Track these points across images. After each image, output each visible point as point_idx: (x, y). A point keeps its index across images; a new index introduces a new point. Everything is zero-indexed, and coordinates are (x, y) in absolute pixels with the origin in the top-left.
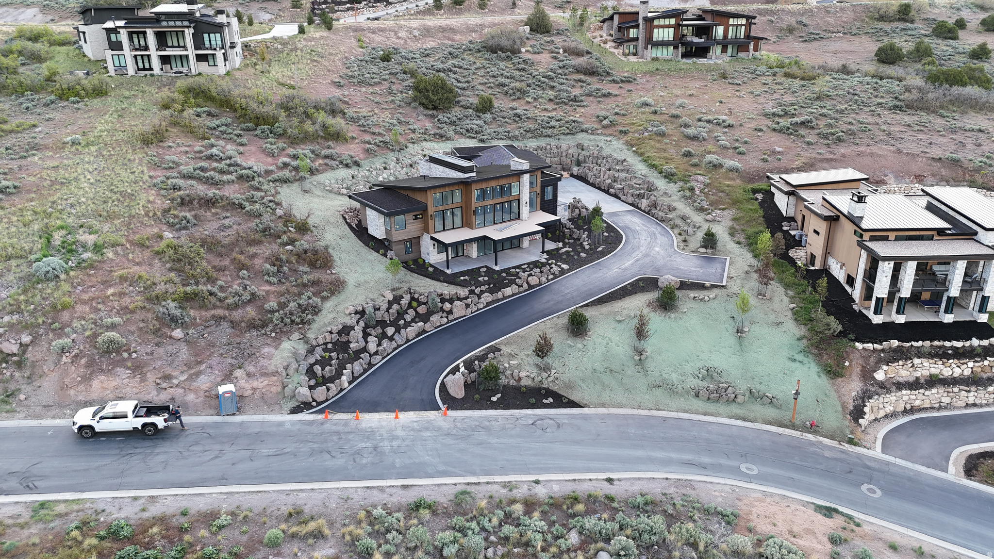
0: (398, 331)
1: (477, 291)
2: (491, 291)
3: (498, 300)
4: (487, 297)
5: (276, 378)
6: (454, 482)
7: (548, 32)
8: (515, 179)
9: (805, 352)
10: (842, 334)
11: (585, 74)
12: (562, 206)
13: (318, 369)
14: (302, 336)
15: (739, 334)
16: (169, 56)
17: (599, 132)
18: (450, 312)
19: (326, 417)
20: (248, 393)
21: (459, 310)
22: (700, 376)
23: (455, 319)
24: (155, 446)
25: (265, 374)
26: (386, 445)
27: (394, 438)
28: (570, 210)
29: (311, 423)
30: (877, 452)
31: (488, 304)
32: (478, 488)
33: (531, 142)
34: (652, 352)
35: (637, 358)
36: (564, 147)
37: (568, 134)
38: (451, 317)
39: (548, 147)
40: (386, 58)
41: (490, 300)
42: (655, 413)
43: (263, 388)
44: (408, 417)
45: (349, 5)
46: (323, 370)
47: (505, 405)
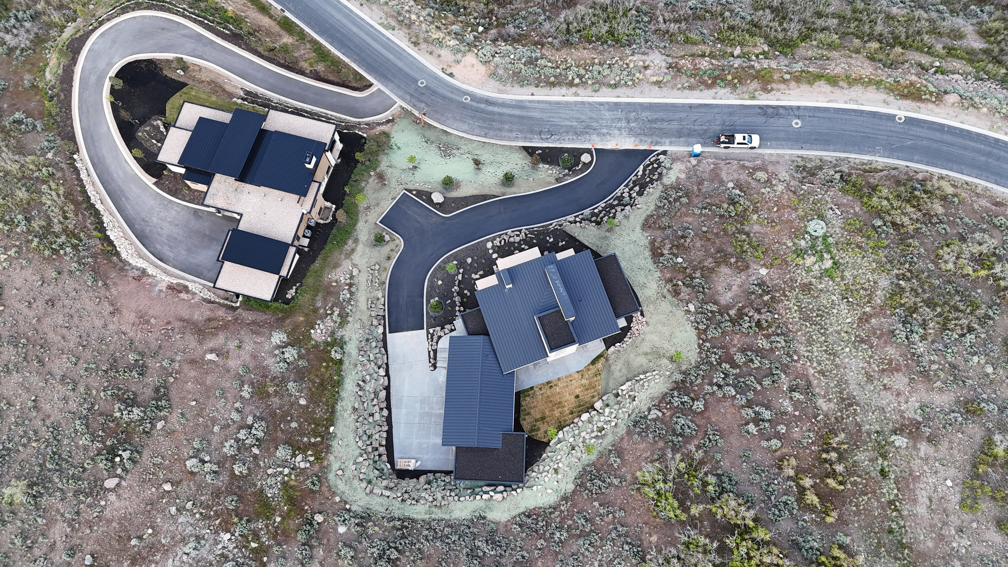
21: (571, 218)
26: (624, 124)
27: (620, 129)
29: (657, 143)
30: (400, 102)
32: (589, 95)
42: (487, 140)
44: (610, 145)
47: (562, 150)
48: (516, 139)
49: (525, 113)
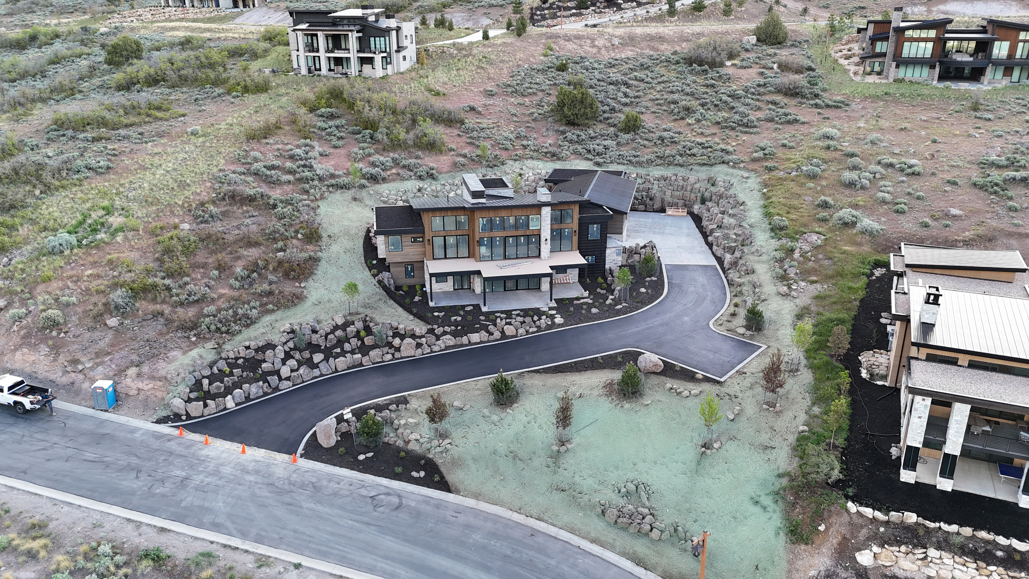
0: (326, 359)
1: (439, 331)
2: (455, 334)
3: (462, 345)
4: (449, 340)
5: (161, 383)
6: (212, 539)
7: (780, 43)
8: (534, 211)
9: (777, 495)
10: (838, 485)
11: (786, 94)
12: (613, 249)
13: (206, 382)
14: (217, 346)
15: (703, 449)
16: (341, 58)
17: (742, 165)
18: (398, 349)
19: (181, 434)
20: (133, 392)
21: (408, 349)
22: (623, 490)
23: (402, 358)
24: (11, 425)
25: (152, 378)
26: (198, 479)
27: (215, 473)
28: (626, 256)
31: (447, 348)
32: (230, 553)
33: (657, 170)
34: (578, 445)
35: (555, 448)
36: (692, 179)
37: (704, 164)
38: (397, 355)
39: (673, 178)
40: (562, 68)
41: (452, 343)
42: (533, 522)
43: (148, 391)
44: (257, 454)
45: (574, 11)
46: (210, 384)
47: (366, 467)
48: (459, 510)
49: (419, 554)
